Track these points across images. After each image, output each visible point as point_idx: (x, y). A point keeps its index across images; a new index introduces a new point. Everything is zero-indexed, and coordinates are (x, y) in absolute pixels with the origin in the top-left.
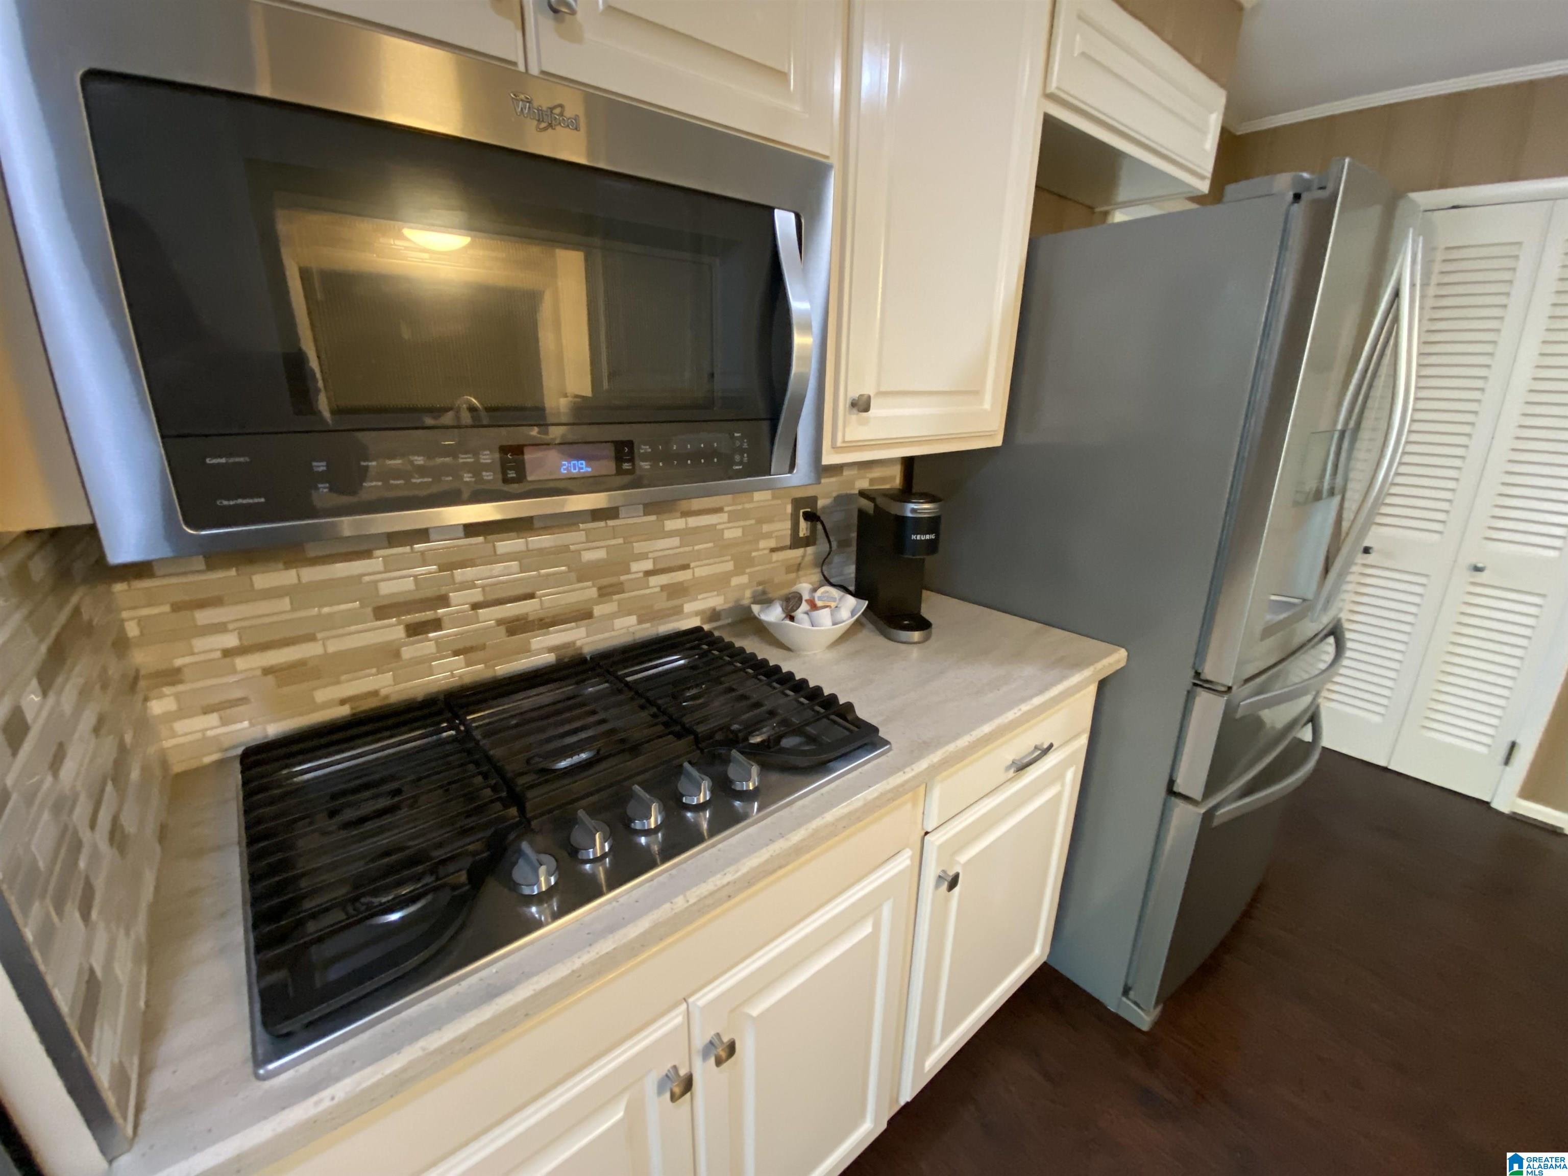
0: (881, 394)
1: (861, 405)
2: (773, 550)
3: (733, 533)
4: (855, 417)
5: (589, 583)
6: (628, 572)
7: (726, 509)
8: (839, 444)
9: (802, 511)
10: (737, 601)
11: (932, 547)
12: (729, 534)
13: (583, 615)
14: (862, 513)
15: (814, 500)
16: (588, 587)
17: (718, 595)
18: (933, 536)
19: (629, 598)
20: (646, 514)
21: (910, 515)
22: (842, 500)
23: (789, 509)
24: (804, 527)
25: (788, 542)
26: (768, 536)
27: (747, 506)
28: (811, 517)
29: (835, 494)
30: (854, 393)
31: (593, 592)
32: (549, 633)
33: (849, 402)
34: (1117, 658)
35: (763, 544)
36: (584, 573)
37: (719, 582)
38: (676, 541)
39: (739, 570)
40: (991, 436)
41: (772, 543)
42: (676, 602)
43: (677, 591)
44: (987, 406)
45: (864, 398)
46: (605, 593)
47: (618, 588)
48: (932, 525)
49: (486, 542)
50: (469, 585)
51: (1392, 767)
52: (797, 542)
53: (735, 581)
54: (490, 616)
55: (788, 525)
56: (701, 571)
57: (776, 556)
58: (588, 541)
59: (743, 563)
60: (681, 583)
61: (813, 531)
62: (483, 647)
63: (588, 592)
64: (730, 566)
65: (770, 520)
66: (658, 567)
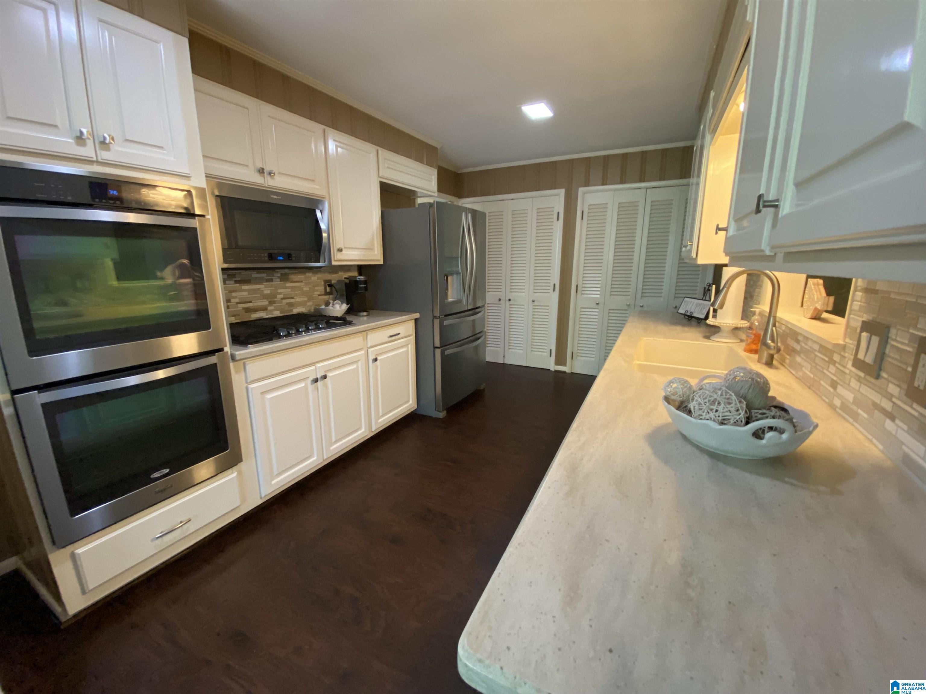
0: (345, 248)
1: (340, 250)
2: (319, 295)
3: (306, 289)
4: (339, 253)
5: (265, 300)
6: (276, 298)
7: (304, 281)
8: (336, 259)
9: (327, 284)
10: (309, 310)
11: (366, 289)
12: (305, 289)
13: (264, 309)
14: (346, 284)
15: (330, 281)
16: (266, 301)
17: (303, 308)
18: (365, 286)
19: (277, 306)
20: (281, 281)
21: (358, 280)
22: (339, 281)
23: (323, 283)
24: (328, 289)
25: (323, 293)
26: (317, 291)
27: (310, 281)
28: (330, 285)
29: (337, 280)
30: (338, 247)
31: (267, 303)
32: (255, 313)
33: (337, 249)
34: (417, 315)
35: (316, 293)
36: (265, 297)
37: (303, 304)
38: (289, 290)
39: (309, 300)
40: (379, 261)
41: (319, 293)
42: (291, 308)
43: (291, 305)
44: (376, 252)
45: (341, 248)
46: (271, 303)
47: (274, 302)
48: (365, 282)
49: (240, 286)
50: (235, 297)
51: (527, 365)
52: (326, 294)
53: (309, 304)
54: (241, 306)
55: (323, 288)
56: (298, 300)
57: (320, 297)
58: (265, 288)
59: (310, 298)
60: (292, 303)
61: (331, 290)
62: (239, 315)
63: (265, 303)
64: (306, 299)
65: (318, 286)
66: (285, 297)
